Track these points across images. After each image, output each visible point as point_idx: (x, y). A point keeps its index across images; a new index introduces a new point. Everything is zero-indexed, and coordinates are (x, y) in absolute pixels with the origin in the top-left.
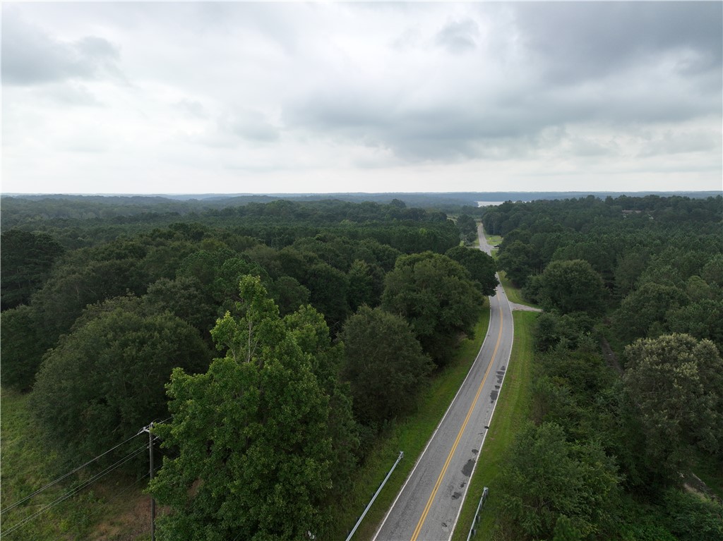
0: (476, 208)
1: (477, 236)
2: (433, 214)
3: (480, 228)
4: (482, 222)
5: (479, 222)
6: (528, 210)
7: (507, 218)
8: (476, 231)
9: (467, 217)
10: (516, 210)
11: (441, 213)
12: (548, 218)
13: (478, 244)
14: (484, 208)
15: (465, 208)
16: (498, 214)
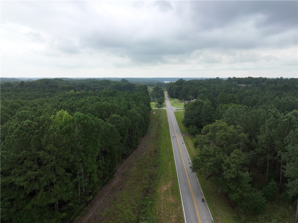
0: (164, 83)
1: (165, 99)
2: (140, 86)
3: (166, 94)
4: (167, 91)
5: (165, 90)
6: (192, 84)
7: (181, 88)
8: (164, 96)
9: (158, 88)
10: (186, 84)
11: (144, 86)
12: (206, 89)
13: (165, 106)
14: (167, 84)
15: (158, 83)
16: (176, 86)
